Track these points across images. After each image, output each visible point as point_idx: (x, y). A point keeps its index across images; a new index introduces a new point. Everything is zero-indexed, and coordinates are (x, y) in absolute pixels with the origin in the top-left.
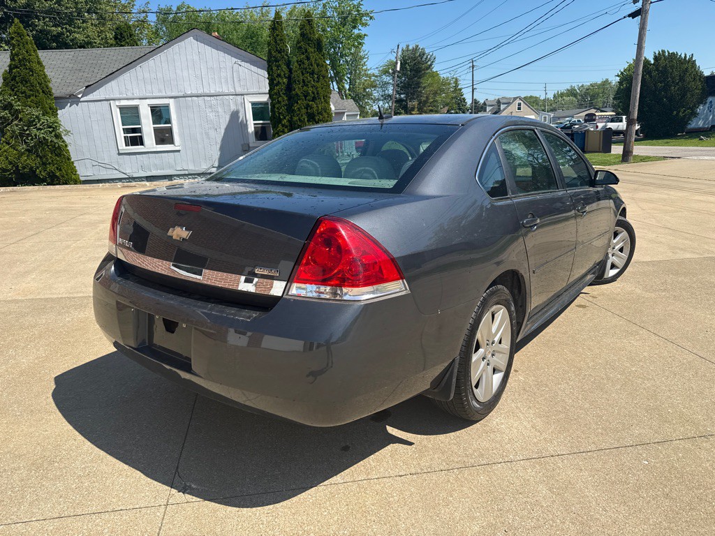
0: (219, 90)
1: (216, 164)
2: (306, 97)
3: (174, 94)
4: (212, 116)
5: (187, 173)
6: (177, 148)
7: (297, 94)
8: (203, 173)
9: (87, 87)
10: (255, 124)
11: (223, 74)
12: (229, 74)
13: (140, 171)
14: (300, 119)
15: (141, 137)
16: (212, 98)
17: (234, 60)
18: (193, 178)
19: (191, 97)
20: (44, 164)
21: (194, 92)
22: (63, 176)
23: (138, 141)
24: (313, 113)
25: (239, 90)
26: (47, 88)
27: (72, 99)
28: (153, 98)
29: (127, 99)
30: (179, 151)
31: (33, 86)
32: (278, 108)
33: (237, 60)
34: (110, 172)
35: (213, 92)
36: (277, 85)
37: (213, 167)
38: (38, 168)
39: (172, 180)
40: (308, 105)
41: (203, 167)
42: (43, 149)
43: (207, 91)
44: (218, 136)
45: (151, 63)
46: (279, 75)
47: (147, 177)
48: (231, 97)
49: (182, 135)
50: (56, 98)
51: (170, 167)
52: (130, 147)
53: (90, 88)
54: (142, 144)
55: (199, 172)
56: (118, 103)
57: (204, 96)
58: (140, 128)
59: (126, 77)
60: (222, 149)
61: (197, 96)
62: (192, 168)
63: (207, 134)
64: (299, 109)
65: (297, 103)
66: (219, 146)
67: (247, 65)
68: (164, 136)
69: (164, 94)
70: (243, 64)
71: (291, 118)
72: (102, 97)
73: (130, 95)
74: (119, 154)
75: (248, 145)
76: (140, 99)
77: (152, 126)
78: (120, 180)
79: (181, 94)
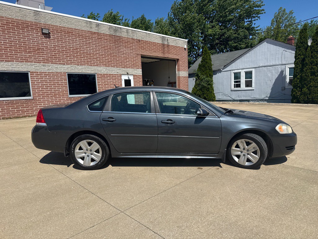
0: (274, 63)
1: (268, 96)
2: (311, 64)
3: (255, 66)
4: (270, 75)
5: (255, 99)
6: (253, 89)
7: (306, 63)
8: (262, 100)
9: (224, 66)
10: (289, 78)
11: (277, 56)
12: (280, 56)
13: (238, 98)
14: (306, 75)
15: (240, 84)
16: (271, 67)
17: (284, 49)
18: (258, 101)
19: (262, 67)
20: (203, 94)
21: (263, 65)
22: (208, 98)
23: (238, 86)
24: (314, 72)
25: (284, 62)
26: (210, 67)
27: (219, 71)
28: (246, 69)
29: (237, 70)
30: (253, 90)
31: (206, 68)
32: (296, 70)
33: (285, 49)
34: (227, 97)
35: (271, 64)
36: (298, 59)
37: (267, 97)
38: (201, 95)
39: (249, 102)
40: (312, 68)
41: (263, 97)
42: (204, 89)
43: (269, 64)
44: (271, 84)
45: (248, 55)
46: (299, 54)
47: (240, 100)
48: (280, 66)
49: (256, 83)
50: (213, 71)
51: (250, 96)
52: (236, 88)
53: (225, 66)
54: (240, 87)
55: (260, 99)
56: (234, 71)
57: (267, 66)
58: (240, 81)
59: (238, 61)
60: (272, 89)
61: (264, 67)
62: (258, 97)
63: (266, 83)
64: (306, 70)
65: (306, 67)
66: (271, 88)
67: (290, 51)
68: (249, 84)
69: (251, 67)
70: (288, 50)
71: (302, 74)
72: (229, 70)
73: (238, 68)
74: (231, 91)
75: (285, 87)
76: (242, 69)
77: (245, 80)
78: (230, 101)
79: (258, 66)
